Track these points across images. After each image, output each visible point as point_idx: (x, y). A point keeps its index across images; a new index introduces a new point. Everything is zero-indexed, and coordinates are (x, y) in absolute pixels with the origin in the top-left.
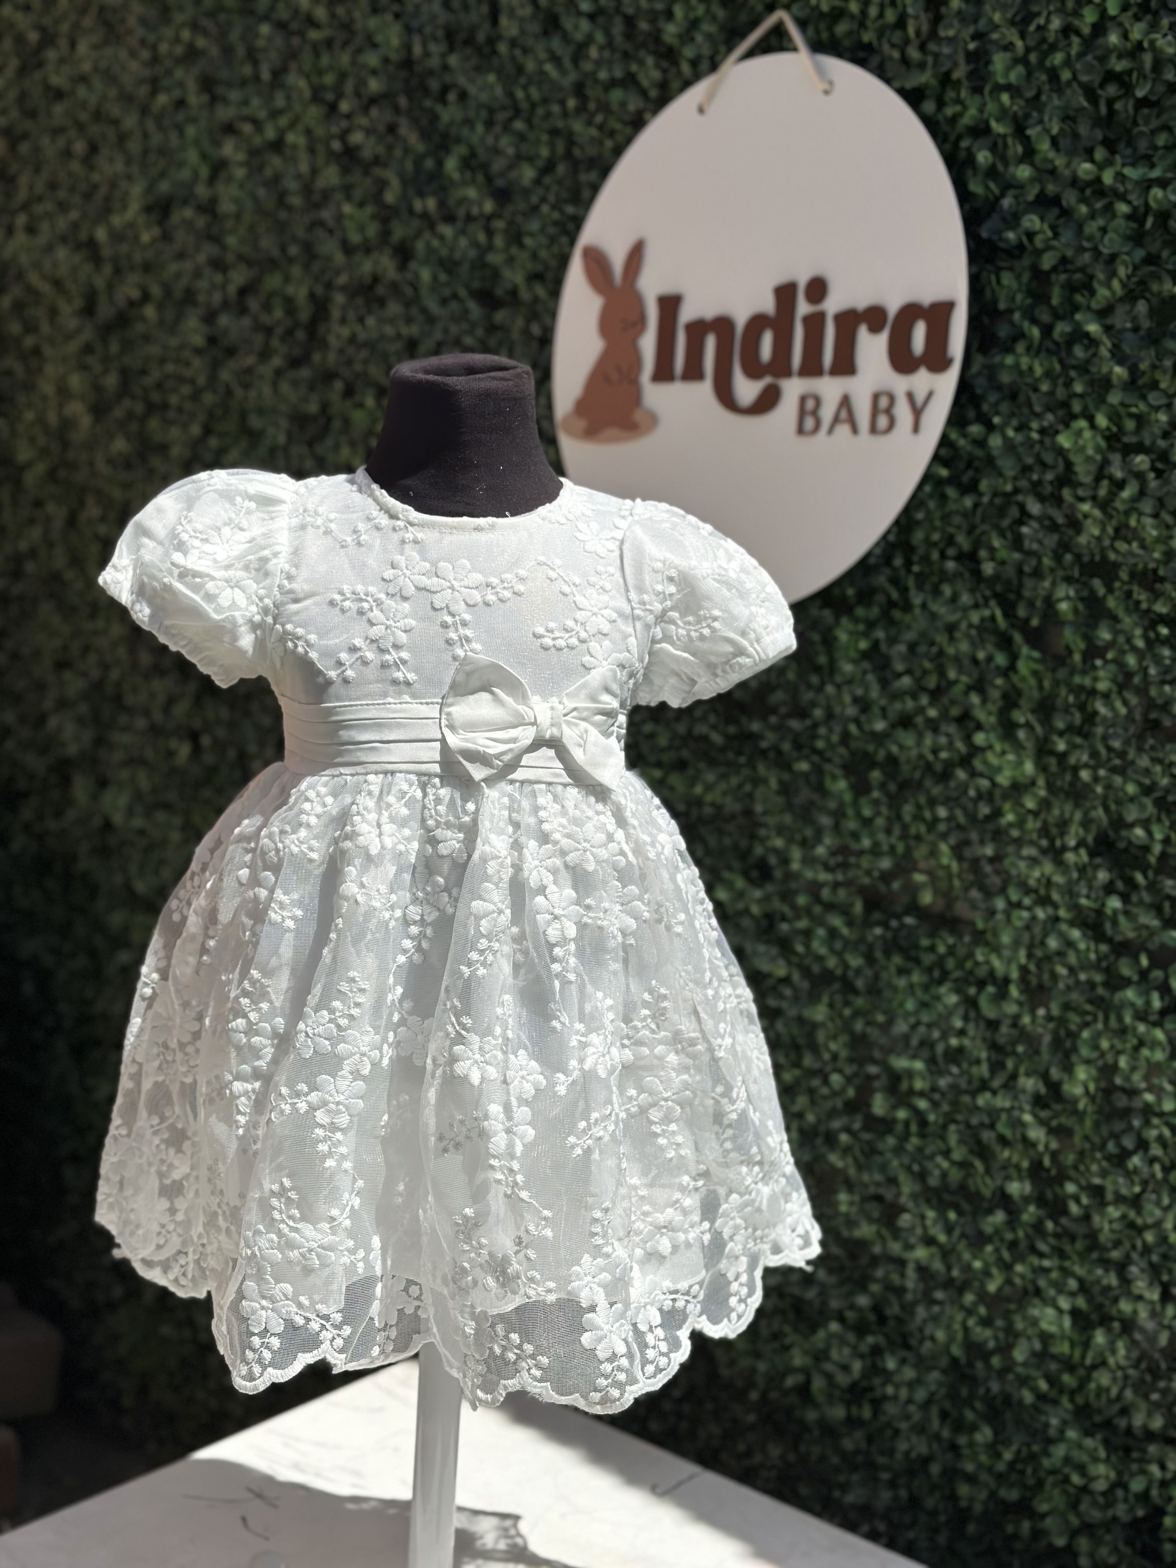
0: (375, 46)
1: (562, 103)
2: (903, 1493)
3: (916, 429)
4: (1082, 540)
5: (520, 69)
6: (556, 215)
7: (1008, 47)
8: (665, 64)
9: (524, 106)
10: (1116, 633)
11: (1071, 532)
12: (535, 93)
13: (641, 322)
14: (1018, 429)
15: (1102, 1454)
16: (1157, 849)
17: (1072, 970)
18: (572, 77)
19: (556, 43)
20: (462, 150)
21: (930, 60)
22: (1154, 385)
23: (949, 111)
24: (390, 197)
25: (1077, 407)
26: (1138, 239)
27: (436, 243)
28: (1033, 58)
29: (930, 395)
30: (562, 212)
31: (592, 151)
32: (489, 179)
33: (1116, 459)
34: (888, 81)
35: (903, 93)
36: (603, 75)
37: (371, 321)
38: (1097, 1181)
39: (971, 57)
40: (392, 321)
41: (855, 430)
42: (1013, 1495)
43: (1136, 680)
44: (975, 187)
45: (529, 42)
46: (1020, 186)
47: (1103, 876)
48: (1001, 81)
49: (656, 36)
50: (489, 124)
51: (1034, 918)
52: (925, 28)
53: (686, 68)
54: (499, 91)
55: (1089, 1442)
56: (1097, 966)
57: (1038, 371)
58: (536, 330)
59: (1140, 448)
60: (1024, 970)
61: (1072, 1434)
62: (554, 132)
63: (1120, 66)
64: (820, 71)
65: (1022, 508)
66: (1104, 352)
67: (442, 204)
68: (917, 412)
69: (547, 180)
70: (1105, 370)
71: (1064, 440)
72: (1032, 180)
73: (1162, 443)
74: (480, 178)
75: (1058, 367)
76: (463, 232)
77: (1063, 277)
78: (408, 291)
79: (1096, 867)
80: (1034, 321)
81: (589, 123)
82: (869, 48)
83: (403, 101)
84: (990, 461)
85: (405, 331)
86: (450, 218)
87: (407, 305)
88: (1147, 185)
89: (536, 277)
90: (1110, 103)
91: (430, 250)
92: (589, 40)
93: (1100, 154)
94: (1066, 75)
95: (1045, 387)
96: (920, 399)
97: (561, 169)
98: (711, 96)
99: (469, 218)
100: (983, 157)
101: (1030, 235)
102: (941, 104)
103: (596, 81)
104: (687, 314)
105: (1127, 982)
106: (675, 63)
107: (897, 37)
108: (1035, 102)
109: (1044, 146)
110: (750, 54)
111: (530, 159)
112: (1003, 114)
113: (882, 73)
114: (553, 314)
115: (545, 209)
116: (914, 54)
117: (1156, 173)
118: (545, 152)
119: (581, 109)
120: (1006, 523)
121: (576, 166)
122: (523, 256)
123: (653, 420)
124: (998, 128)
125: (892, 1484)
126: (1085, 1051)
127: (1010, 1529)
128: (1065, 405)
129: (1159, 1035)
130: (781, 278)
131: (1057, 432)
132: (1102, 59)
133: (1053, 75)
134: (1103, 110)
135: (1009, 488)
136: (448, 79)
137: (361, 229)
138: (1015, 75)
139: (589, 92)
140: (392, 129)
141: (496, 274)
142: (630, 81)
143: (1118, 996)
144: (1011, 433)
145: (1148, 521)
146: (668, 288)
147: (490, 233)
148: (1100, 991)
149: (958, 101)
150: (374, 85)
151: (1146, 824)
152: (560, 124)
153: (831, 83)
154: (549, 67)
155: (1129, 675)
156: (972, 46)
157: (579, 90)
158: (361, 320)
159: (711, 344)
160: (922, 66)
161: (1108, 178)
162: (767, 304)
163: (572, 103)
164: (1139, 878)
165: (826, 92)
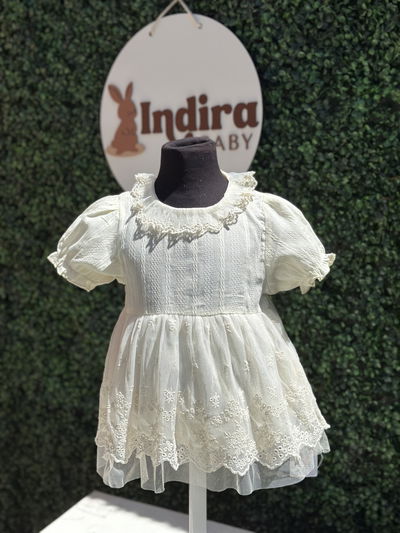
0: (13, 12)
1: (93, 32)
2: (271, 515)
3: (247, 147)
4: (310, 183)
5: (75, 20)
6: (95, 73)
7: (268, 11)
8: (134, 17)
9: (78, 34)
10: (324, 214)
11: (305, 180)
12: (81, 28)
13: (134, 112)
14: (283, 145)
15: (343, 492)
16: (345, 287)
17: (318, 330)
18: (97, 23)
19: (89, 11)
20: (54, 50)
21: (239, 16)
22: (332, 129)
23: (247, 34)
24: (25, 68)
25: (304, 137)
26: (321, 77)
27: (46, 85)
28: (277, 14)
29: (251, 136)
30: (97, 72)
31: (107, 50)
32: (66, 61)
33: (320, 154)
34: (223, 24)
35: (229, 28)
36: (109, 22)
37: (21, 114)
38: (332, 401)
39: (255, 15)
40: (31, 114)
41: (223, 148)
42: (311, 510)
43: (333, 230)
44: (260, 61)
45: (78, 10)
46: (276, 61)
47: (326, 297)
48: (266, 23)
49: (130, 8)
50: (64, 40)
51: (302, 313)
52: (236, 5)
53: (142, 19)
54: (66, 28)
55: (337, 489)
56: (326, 328)
57: (289, 125)
58: (91, 116)
59: (329, 151)
60: (300, 332)
61: (331, 487)
62: (91, 43)
63: (311, 17)
64: (197, 20)
65: (286, 172)
66: (313, 118)
67: (47, 70)
68: (247, 141)
69: (90, 60)
70: (313, 123)
71: (301, 149)
72: (281, 58)
73: (336, 149)
74: (62, 61)
75: (296, 123)
76: (56, 80)
77: (295, 92)
78: (36, 103)
79: (324, 295)
80: (286, 108)
81: (105, 39)
82: (214, 11)
83: (27, 33)
84: (273, 156)
85: (36, 118)
86: (51, 75)
87: (36, 107)
88: (323, 59)
89: (88, 97)
90: (308, 30)
91: (44, 88)
92: (102, 9)
93: (305, 48)
94: (290, 21)
95: (292, 130)
96: (247, 137)
97: (95, 57)
98: (154, 29)
99: (58, 75)
100: (262, 50)
101: (282, 77)
102: (243, 32)
103: (106, 24)
104: (153, 109)
105: (338, 333)
106: (138, 17)
107: (225, 8)
108: (280, 31)
109: (284, 46)
110: (167, 14)
111: (82, 53)
112: (268, 35)
113: (220, 20)
114: (99, 110)
115: (90, 71)
116: (232, 14)
117: (327, 55)
118: (88, 51)
119: (101, 34)
120: (281, 178)
121: (101, 56)
122: (83, 89)
123: (143, 148)
124: (266, 40)
125: (267, 513)
126: (325, 358)
127: (310, 522)
128: (299, 137)
129: (352, 350)
130: (190, 95)
131: (297, 146)
132: (304, 15)
133: (286, 21)
134: (305, 33)
135: (281, 166)
136: (44, 24)
137: (14, 80)
138: (272, 21)
139: (104, 28)
140: (23, 43)
141: (72, 96)
142: (120, 24)
143: (335, 338)
144: (280, 147)
145: (333, 175)
146: (145, 100)
147: (68, 81)
148: (329, 337)
149: (250, 30)
150: (14, 27)
151: (340, 278)
152: (93, 40)
153: (201, 24)
154: (87, 19)
155: (330, 229)
156: (255, 11)
157: (100, 27)
158: (17, 114)
159: (163, 119)
160: (235, 18)
161: (309, 57)
162: (185, 105)
163: (97, 32)
164: (339, 297)
165: (200, 28)
